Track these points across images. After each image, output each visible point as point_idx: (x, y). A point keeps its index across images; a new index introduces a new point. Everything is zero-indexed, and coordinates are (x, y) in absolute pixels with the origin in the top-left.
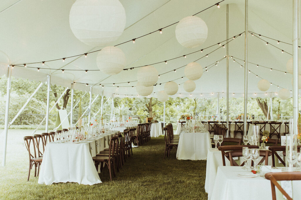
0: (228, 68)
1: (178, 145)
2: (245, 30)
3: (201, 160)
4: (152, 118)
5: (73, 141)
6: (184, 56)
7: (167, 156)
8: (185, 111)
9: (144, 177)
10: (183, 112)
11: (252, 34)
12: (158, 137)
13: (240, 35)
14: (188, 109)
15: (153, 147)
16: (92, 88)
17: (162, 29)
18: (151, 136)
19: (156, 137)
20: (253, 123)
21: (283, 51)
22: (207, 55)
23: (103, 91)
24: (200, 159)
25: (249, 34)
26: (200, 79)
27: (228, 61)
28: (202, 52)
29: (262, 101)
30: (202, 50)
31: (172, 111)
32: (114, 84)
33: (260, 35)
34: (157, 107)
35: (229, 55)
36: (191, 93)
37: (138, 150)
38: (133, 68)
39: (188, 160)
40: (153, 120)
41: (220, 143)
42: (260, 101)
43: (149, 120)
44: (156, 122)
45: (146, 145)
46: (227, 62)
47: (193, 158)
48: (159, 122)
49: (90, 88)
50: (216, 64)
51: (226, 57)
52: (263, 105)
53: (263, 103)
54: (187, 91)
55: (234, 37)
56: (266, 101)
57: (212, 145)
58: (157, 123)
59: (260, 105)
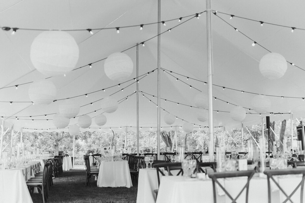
0: (138, 103)
1: (98, 173)
2: (158, 66)
3: (121, 187)
4: (62, 152)
5: (6, 169)
6: (103, 90)
7: (88, 185)
8: (90, 146)
9: (74, 201)
10: (89, 147)
11: (164, 71)
12: (69, 170)
13: (153, 71)
14: (94, 143)
15: (69, 178)
16: (4, 122)
17: (91, 64)
18: (63, 169)
19: (67, 170)
20: (162, 154)
21: (191, 86)
22: (123, 89)
23: (13, 125)
24: (119, 186)
25: (161, 71)
26: (116, 111)
27: (138, 95)
28: (119, 86)
29: (165, 134)
30: (119, 85)
31: (78, 146)
32: (31, 117)
33: (171, 72)
34: (62, 142)
35: (139, 90)
36: (101, 127)
37: (56, 181)
38: (56, 100)
39: (109, 187)
40: (64, 154)
41: (151, 163)
42: (164, 134)
43: (60, 154)
44: (67, 155)
45: (62, 177)
46: (137, 97)
47: (113, 185)
48: (69, 156)
49: (2, 121)
50: (126, 99)
51: (136, 92)
52: (166, 139)
53: (167, 136)
54: (98, 125)
55: (148, 73)
56: (169, 134)
57: (130, 172)
58: (67, 157)
59: (164, 139)
